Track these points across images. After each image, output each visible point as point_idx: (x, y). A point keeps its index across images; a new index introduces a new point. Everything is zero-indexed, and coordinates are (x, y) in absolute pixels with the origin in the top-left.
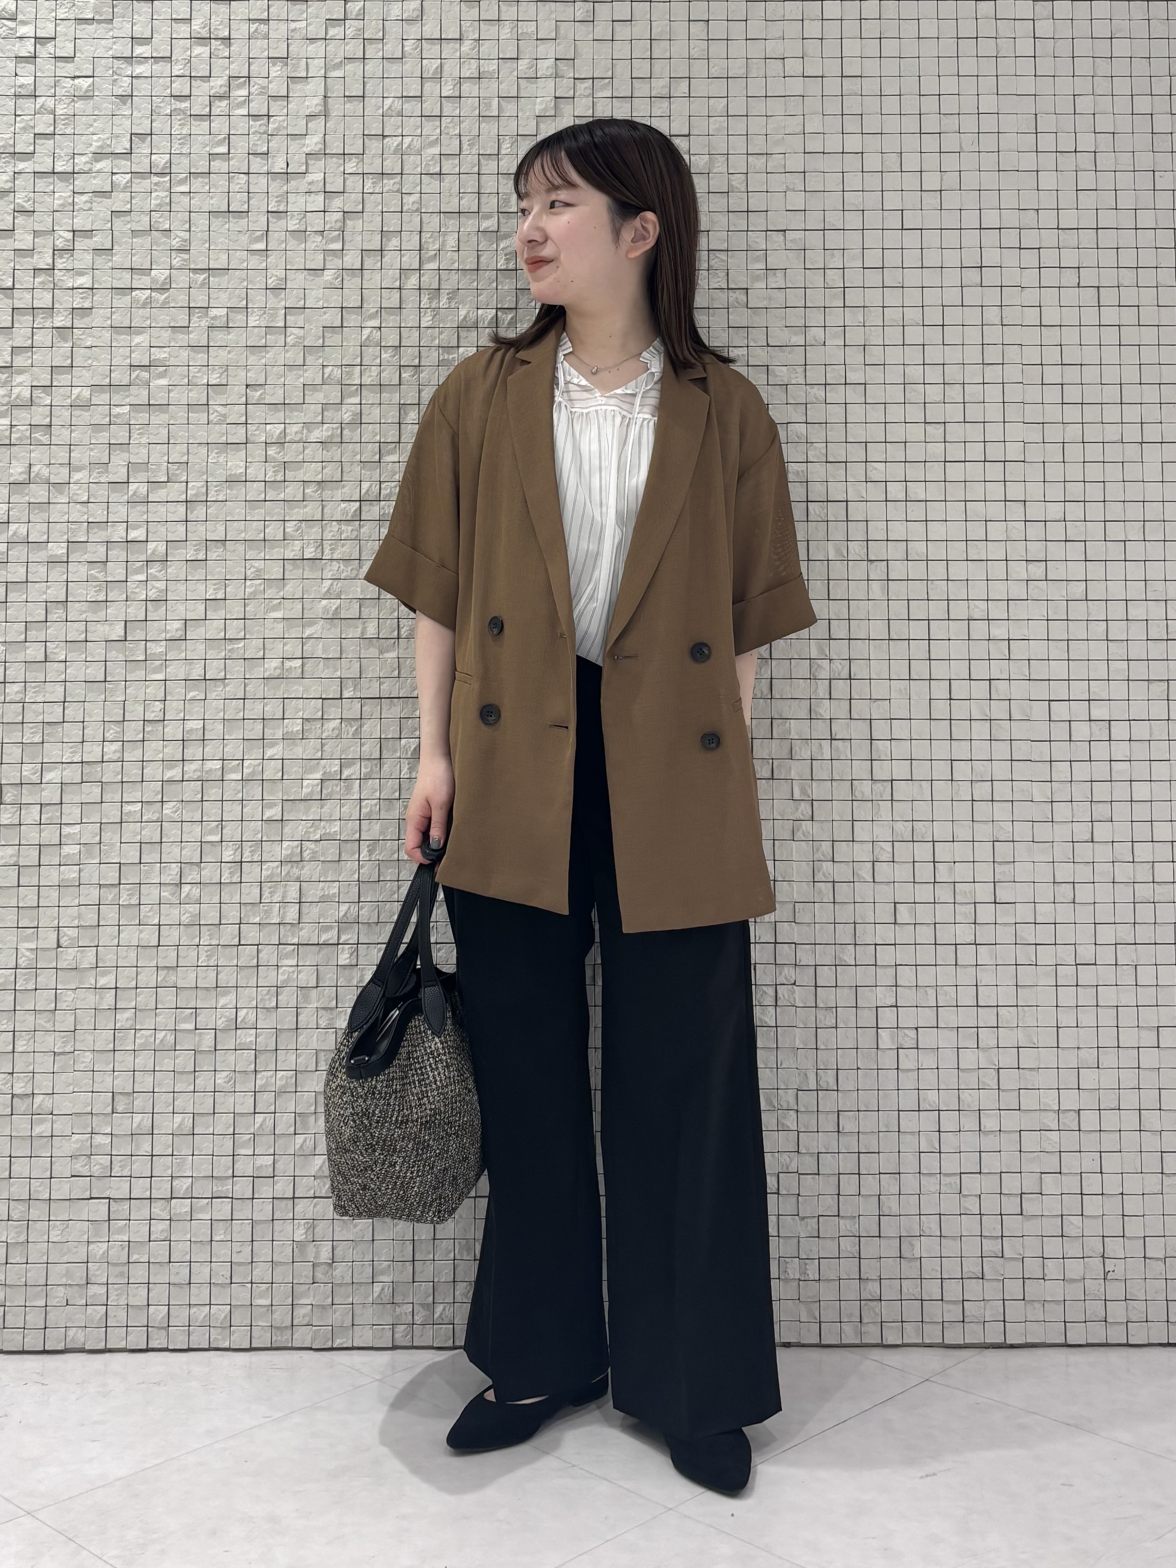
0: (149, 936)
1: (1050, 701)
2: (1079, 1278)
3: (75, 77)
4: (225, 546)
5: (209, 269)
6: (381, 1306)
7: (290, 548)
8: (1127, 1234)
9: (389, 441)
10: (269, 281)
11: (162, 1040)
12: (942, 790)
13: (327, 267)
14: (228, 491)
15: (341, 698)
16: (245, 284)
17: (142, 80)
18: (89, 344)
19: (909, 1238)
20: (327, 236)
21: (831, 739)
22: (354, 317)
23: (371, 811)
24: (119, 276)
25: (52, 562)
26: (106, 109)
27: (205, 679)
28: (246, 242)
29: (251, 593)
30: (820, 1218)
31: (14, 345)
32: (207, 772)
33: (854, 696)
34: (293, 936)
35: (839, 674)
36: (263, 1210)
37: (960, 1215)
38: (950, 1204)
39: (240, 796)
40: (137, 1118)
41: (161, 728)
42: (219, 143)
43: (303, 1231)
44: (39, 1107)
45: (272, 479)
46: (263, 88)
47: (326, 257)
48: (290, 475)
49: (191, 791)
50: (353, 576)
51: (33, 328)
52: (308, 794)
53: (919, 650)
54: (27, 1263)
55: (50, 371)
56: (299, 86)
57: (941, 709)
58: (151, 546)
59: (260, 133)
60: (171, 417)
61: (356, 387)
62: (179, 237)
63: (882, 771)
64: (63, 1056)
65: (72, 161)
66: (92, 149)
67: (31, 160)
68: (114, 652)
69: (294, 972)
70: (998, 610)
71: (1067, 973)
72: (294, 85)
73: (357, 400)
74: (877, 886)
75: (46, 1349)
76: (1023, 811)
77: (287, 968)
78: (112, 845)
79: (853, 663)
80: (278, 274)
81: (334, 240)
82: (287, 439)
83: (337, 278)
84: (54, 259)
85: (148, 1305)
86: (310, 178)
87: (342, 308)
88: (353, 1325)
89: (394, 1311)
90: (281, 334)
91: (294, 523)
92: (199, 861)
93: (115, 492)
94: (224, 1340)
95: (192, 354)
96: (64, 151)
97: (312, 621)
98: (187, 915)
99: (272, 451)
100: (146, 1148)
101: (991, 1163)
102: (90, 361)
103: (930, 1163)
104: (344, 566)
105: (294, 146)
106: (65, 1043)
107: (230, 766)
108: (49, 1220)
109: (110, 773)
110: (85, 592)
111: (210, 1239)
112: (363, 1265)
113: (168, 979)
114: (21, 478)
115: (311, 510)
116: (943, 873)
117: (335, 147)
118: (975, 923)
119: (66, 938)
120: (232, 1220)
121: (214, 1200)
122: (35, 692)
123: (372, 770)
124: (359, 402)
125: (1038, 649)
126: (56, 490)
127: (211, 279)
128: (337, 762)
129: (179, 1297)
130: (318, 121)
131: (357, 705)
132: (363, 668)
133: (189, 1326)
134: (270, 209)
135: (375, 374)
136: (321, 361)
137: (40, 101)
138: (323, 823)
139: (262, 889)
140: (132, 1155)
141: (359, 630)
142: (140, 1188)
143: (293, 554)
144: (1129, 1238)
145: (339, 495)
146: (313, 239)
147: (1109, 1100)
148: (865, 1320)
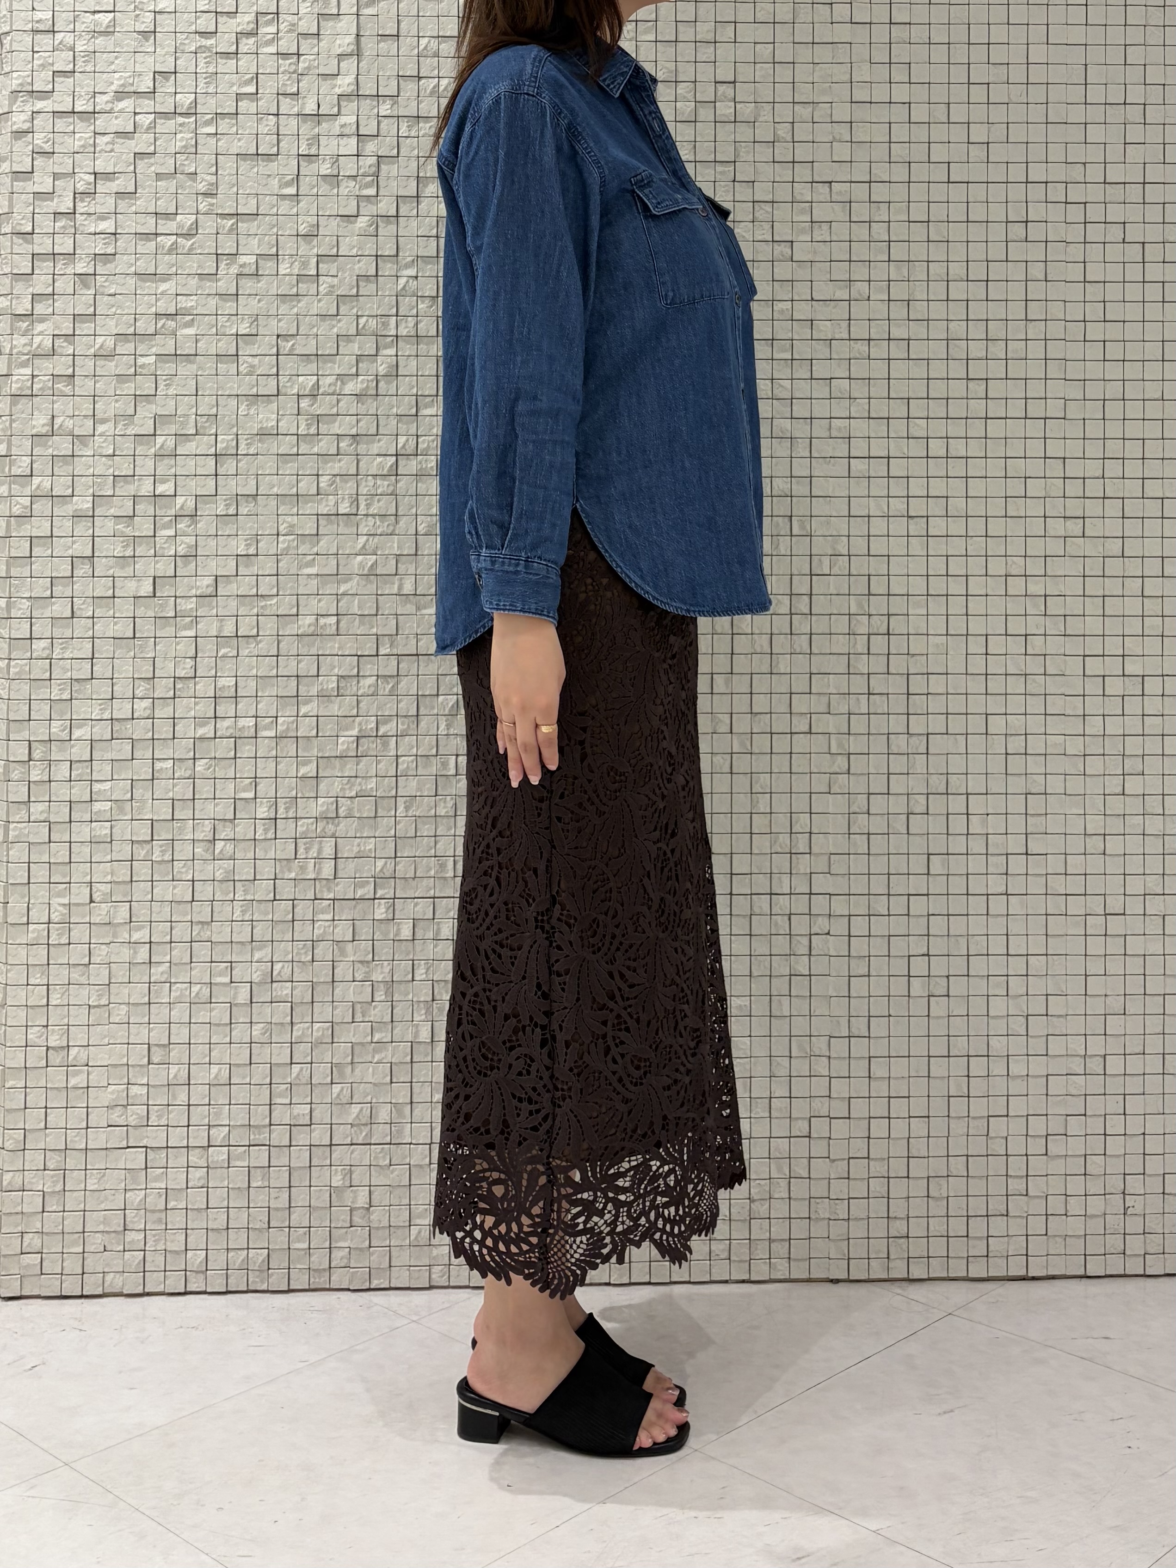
0: (183, 892)
1: (1084, 656)
2: (1100, 1214)
3: (95, 12)
4: (256, 501)
5: (237, 214)
6: (418, 1248)
7: (324, 504)
8: (1147, 1172)
9: (427, 393)
10: (300, 229)
11: (198, 994)
12: (977, 743)
13: (361, 213)
14: (259, 445)
15: (377, 655)
16: (275, 230)
17: (165, 16)
18: (112, 291)
19: (937, 1179)
20: (361, 181)
21: (869, 694)
22: (389, 265)
23: (408, 767)
24: (143, 221)
25: (77, 516)
26: (127, 45)
27: (237, 636)
28: (276, 187)
29: (284, 549)
30: (851, 1160)
31: (35, 292)
32: (240, 730)
33: (892, 651)
34: (329, 890)
35: (878, 629)
36: (300, 1158)
37: (987, 1156)
38: (977, 1146)
39: (274, 753)
40: (173, 1069)
41: (192, 685)
42: (247, 83)
43: (340, 1177)
44: (75, 1058)
45: (305, 433)
46: (294, 25)
47: (360, 203)
48: (323, 428)
49: (224, 748)
50: (389, 532)
51: (54, 274)
52: (344, 751)
53: (957, 606)
54: (64, 1211)
55: (72, 319)
56: (331, 23)
57: (977, 665)
58: (180, 500)
59: (290, 73)
60: (199, 368)
61: (391, 338)
62: (206, 181)
63: (918, 725)
64: (98, 1010)
65: (92, 100)
66: (114, 88)
67: (49, 98)
68: (143, 608)
69: (329, 926)
70: (1035, 567)
71: (1096, 924)
72: (325, 22)
73: (393, 352)
74: (911, 837)
75: (85, 1293)
76: (1056, 765)
77: (323, 923)
78: (143, 801)
79: (892, 618)
80: (309, 220)
81: (368, 186)
82: (321, 391)
83: (371, 225)
84: (75, 203)
85: (186, 1250)
86: (343, 120)
87: (377, 256)
88: (390, 1266)
89: (431, 1252)
90: (313, 283)
91: (329, 477)
92: (232, 817)
93: (142, 444)
94: (262, 1282)
95: (220, 303)
96: (85, 88)
97: (348, 577)
98: (221, 871)
99: (304, 403)
100: (182, 1098)
101: (1018, 1106)
102: (114, 310)
103: (958, 1106)
104: (380, 521)
105: (325, 86)
106: (100, 996)
107: (263, 723)
108: (86, 1169)
109: (140, 730)
110: (112, 547)
111: (247, 1185)
112: (400, 1209)
113: (202, 934)
114: (44, 431)
115: (345, 465)
116: (976, 825)
117: (368, 88)
118: (1007, 874)
119: (98, 893)
120: (269, 1167)
121: (251, 1148)
122: (62, 649)
123: (408, 725)
124: (394, 353)
125: (1074, 605)
126: (81, 442)
127: (239, 224)
128: (374, 718)
129: (218, 1242)
130: (351, 60)
131: (393, 661)
132: (400, 625)
133: (227, 1269)
134: (300, 153)
135: (412, 324)
136: (355, 311)
137: (59, 37)
138: (359, 780)
139: (298, 845)
140: (168, 1105)
141: (396, 586)
142: (177, 1137)
143: (328, 508)
144: (1150, 1175)
145: (375, 448)
146: (343, 184)
147: (1133, 1046)
148: (892, 1257)
